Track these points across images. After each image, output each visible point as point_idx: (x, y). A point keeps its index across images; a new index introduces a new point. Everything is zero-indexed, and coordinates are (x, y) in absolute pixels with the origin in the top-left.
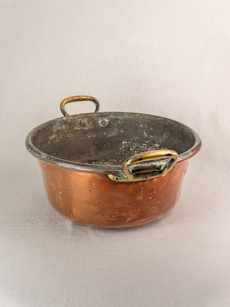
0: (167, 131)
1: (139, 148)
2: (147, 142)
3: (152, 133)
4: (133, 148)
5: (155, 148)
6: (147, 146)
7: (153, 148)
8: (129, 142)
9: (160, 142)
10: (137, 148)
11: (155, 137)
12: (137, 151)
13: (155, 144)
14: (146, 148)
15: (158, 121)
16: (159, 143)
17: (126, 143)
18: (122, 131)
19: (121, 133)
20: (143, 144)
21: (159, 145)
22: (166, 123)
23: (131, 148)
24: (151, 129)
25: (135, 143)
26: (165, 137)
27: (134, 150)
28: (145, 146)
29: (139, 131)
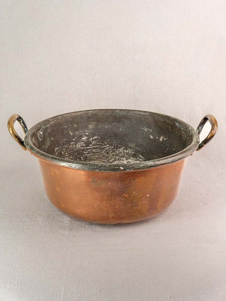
0: (92, 121)
1: (68, 148)
2: (74, 140)
3: (77, 129)
4: (63, 151)
5: (82, 142)
6: (75, 143)
7: (82, 143)
8: (60, 147)
9: (87, 134)
10: (66, 149)
11: (81, 131)
12: (67, 152)
13: (82, 138)
14: (74, 145)
15: (80, 116)
16: (87, 136)
17: (58, 148)
18: (52, 139)
19: (52, 141)
20: (71, 143)
21: (87, 138)
22: (90, 115)
23: (62, 152)
24: (75, 126)
25: (64, 145)
26: (92, 128)
27: (65, 153)
28: (72, 144)
29: (65, 132)
